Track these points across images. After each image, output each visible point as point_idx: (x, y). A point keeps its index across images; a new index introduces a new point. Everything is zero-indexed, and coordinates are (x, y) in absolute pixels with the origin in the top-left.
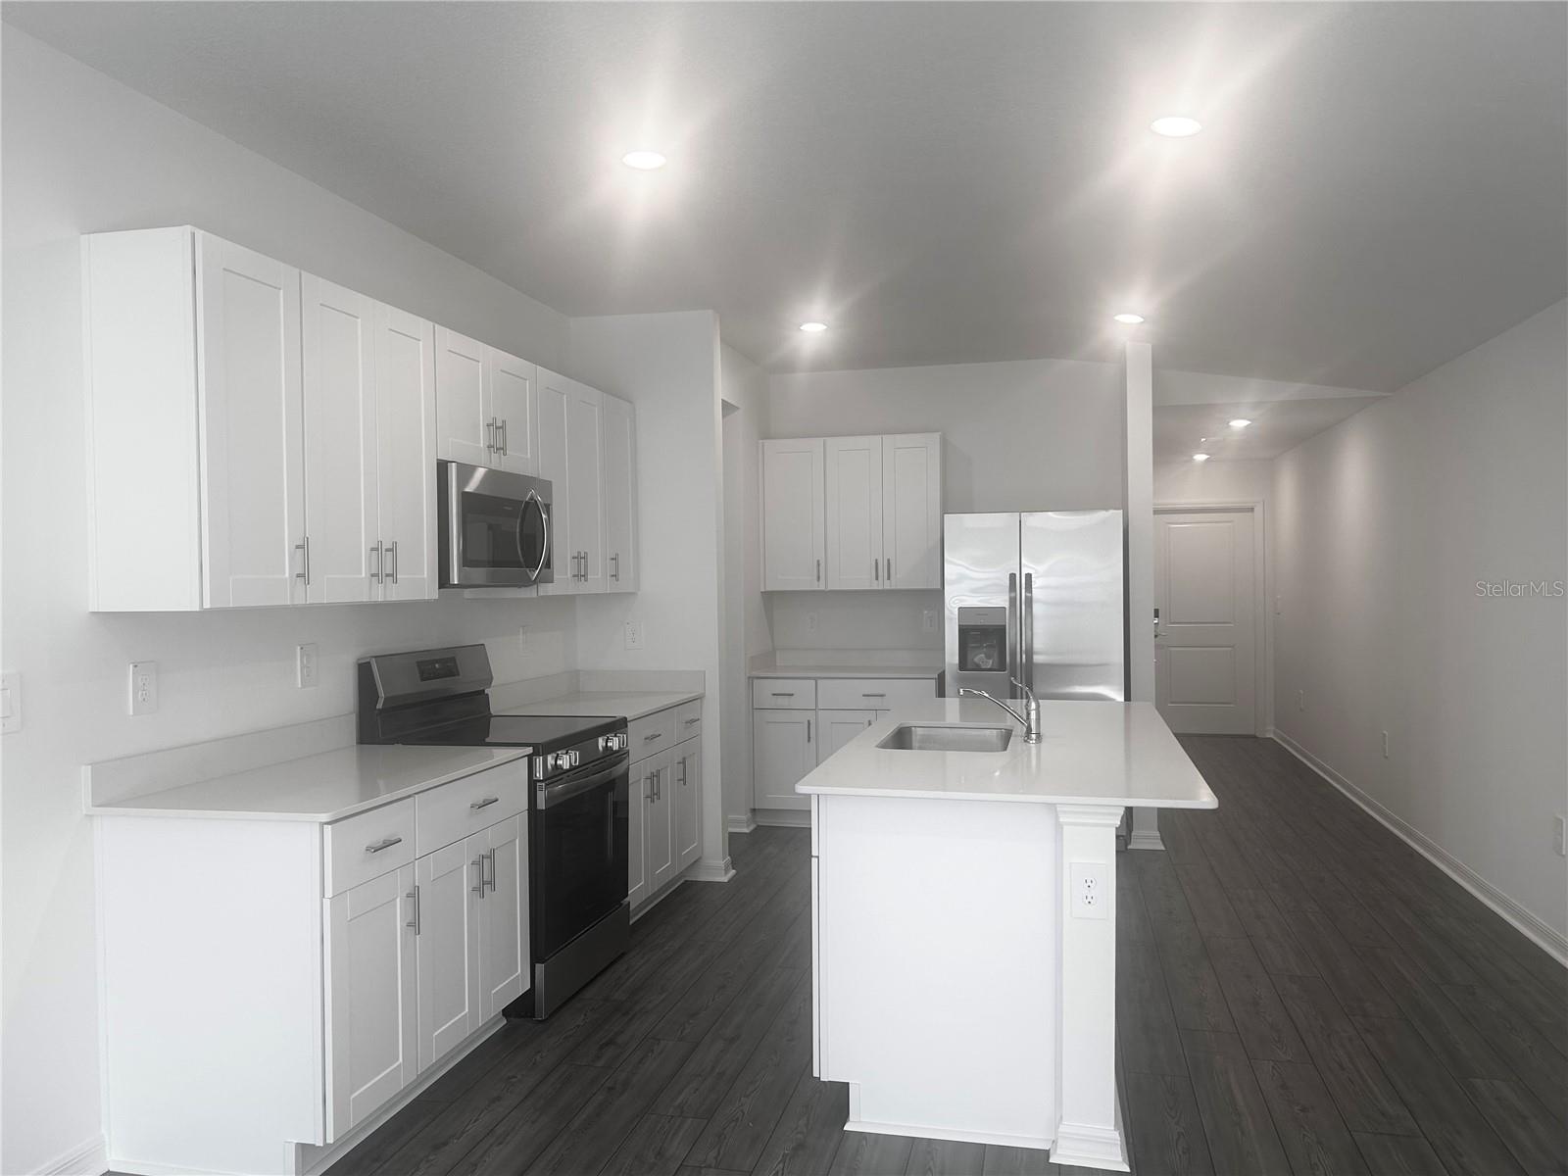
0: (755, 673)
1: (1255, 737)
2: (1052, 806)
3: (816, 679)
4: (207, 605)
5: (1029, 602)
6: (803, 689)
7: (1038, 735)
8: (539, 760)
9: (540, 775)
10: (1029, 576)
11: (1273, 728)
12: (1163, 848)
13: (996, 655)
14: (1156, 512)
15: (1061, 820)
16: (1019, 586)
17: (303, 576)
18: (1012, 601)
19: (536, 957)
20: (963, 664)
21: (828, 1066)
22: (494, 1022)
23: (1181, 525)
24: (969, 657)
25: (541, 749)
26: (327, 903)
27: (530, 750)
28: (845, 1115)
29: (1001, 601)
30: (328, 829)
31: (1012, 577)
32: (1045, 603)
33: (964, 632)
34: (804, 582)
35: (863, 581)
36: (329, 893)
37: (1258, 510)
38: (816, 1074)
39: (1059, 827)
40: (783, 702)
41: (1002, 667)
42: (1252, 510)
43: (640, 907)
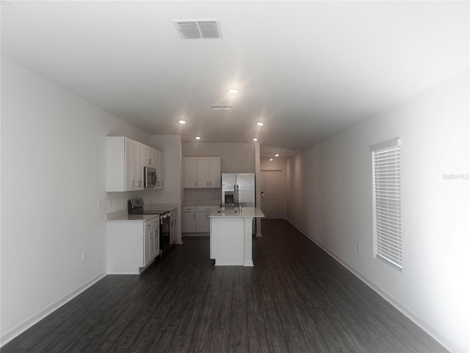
0: (183, 205)
1: (283, 219)
2: (244, 218)
3: (196, 206)
4: (126, 191)
5: (238, 190)
6: (193, 208)
7: (241, 211)
8: (161, 216)
9: (161, 219)
10: (238, 185)
11: (286, 217)
12: (262, 236)
13: (232, 201)
14: (261, 171)
15: (245, 219)
16: (236, 187)
17: (133, 186)
18: (235, 190)
19: (160, 249)
20: (225, 202)
21: (212, 257)
22: (154, 260)
23: (268, 174)
24: (227, 201)
25: (161, 215)
26: (144, 233)
27: (160, 215)
28: (215, 264)
29: (233, 190)
30: (145, 222)
31: (235, 185)
32: (241, 191)
33: (226, 196)
34: (193, 186)
35: (205, 186)
36: (145, 231)
37: (283, 171)
38: (210, 258)
39: (245, 220)
40: (189, 211)
41: (233, 203)
42: (282, 171)
43: (171, 244)
